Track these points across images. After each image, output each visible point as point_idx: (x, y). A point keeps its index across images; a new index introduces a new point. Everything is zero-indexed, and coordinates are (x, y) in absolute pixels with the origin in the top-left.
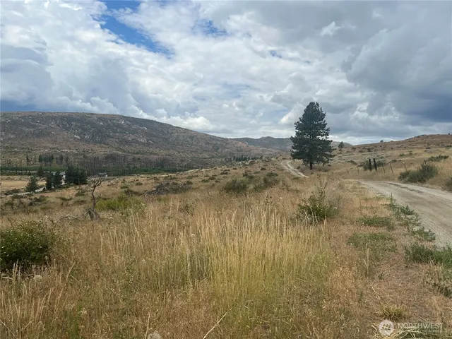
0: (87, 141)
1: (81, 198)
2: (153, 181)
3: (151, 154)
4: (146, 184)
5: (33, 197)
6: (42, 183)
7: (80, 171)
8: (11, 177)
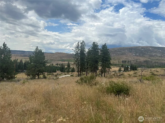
0: (138, 56)
1: (135, 75)
2: (164, 71)
3: (162, 60)
4: (160, 72)
5: (120, 73)
6: (123, 69)
7: (135, 66)
8: (114, 67)
